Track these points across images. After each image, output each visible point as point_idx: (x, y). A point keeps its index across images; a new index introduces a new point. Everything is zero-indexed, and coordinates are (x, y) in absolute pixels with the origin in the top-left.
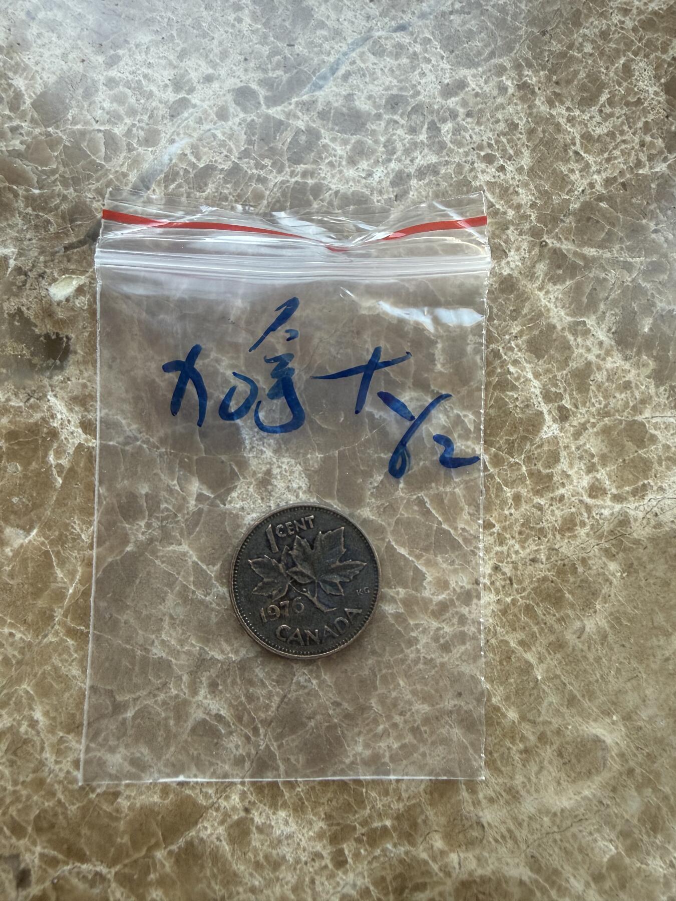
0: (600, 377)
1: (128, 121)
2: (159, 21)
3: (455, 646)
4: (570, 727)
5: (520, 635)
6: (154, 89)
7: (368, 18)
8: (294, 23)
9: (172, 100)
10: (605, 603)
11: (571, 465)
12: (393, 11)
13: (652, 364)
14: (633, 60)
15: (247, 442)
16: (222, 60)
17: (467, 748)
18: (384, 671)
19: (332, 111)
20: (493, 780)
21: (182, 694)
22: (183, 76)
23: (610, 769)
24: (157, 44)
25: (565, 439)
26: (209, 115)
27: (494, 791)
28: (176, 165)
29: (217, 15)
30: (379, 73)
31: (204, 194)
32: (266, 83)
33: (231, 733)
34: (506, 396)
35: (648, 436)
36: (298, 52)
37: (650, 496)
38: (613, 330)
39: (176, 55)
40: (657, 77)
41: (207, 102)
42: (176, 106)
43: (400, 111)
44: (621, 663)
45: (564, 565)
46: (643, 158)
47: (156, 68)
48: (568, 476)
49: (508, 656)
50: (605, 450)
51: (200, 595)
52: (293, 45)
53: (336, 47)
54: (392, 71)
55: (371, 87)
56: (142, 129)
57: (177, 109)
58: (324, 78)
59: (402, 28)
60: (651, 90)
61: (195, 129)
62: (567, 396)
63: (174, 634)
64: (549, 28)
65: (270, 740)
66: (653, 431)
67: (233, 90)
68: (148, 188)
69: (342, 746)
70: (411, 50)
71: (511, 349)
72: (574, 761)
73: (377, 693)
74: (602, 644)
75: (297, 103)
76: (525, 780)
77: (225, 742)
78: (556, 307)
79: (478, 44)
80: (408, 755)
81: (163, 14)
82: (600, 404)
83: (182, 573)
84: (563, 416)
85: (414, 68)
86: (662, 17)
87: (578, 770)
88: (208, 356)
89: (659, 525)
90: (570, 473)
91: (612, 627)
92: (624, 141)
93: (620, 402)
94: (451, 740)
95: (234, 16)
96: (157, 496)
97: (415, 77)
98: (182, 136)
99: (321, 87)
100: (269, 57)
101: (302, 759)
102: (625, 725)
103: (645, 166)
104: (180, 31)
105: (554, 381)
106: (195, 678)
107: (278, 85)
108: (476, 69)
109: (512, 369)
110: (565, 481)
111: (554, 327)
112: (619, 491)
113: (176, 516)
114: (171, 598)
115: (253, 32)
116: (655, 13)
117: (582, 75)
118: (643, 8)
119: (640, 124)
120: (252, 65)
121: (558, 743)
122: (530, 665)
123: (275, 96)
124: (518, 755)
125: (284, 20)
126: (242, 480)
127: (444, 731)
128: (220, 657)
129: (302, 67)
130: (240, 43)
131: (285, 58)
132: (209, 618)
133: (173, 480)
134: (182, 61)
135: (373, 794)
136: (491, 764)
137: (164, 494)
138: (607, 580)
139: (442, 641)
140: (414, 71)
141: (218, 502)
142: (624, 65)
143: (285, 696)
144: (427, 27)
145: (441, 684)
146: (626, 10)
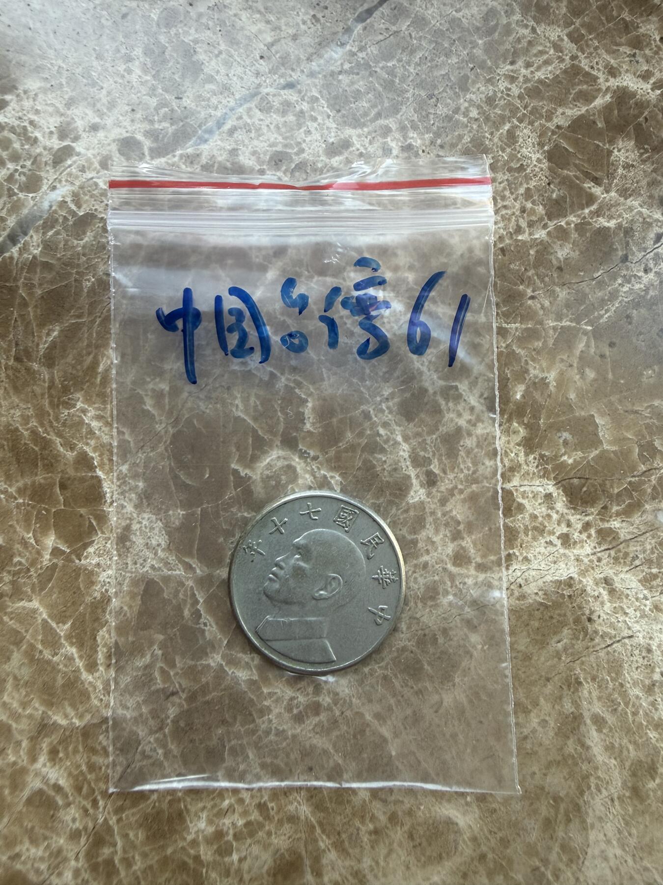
0: (470, 442)
1: (11, 166)
2: (50, 69)
3: (308, 717)
4: (422, 808)
5: (377, 708)
6: (38, 134)
7: (258, 74)
8: (183, 77)
9: (56, 147)
10: (465, 676)
11: (437, 531)
12: (282, 68)
13: (522, 432)
14: (517, 127)
15: (108, 495)
16: (109, 109)
17: (313, 827)
18: (233, 743)
19: (216, 165)
20: (340, 862)
21: (20, 761)
22: (69, 124)
23: (462, 853)
24: (45, 91)
25: (432, 505)
26: (91, 164)
27: (340, 875)
28: (55, 212)
29: (108, 65)
30: (265, 130)
31: (82, 243)
32: (153, 135)
33: (68, 805)
34: (375, 458)
35: (515, 505)
36: (185, 104)
37: (515, 567)
38: (485, 396)
39: (64, 102)
40: (541, 145)
41: (91, 151)
42: (60, 153)
43: (284, 168)
44: (478, 741)
45: (425, 635)
46: (523, 224)
47: (42, 115)
48: (433, 543)
49: (361, 730)
50: (472, 518)
51: (47, 654)
52: (181, 98)
53: (224, 101)
54: (277, 127)
55: (256, 142)
56: (24, 174)
57: (60, 157)
58: (210, 132)
59: (290, 86)
60: (534, 157)
61: (77, 177)
62: (436, 461)
63: (16, 696)
64: (436, 92)
65: (109, 813)
66: (520, 500)
67: (118, 140)
68: (25, 234)
69: (185, 821)
70: (298, 108)
71: (382, 411)
72: (424, 844)
73: (224, 765)
74: (460, 720)
75: (181, 156)
76: (373, 864)
77: (61, 814)
78: (429, 370)
79: (365, 104)
80: (252, 834)
81: (54, 62)
82: (469, 470)
83: (30, 631)
84: (431, 481)
85: (300, 126)
86: (548, 86)
87: (428, 853)
88: (74, 406)
89: (523, 597)
90: (435, 539)
91: (471, 702)
92: (505, 207)
93: (489, 469)
94: (298, 818)
95: (124, 67)
96: (11, 549)
97: (300, 134)
98: (64, 183)
99: (206, 141)
100: (157, 109)
101: (141, 835)
102: (479, 806)
103: (524, 232)
104: (69, 79)
105: (423, 445)
106: (36, 744)
107: (164, 137)
108: (362, 128)
109: (382, 431)
110: (429, 547)
111: (426, 390)
112: (484, 561)
113: (28, 570)
114: (17, 657)
115: (142, 83)
116: (540, 81)
117: (467, 139)
118: (529, 76)
119: (522, 191)
120: (138, 116)
121: (409, 824)
122: (385, 740)
123: (159, 148)
124: (367, 835)
125: (174, 73)
126: (100, 535)
127: (291, 808)
128: (63, 722)
129: (188, 120)
130: (129, 94)
131: (172, 110)
132: (55, 680)
133: (28, 533)
134: (69, 109)
135: (214, 875)
136: (339, 846)
137: (18, 547)
138: (468, 652)
139: (295, 711)
140: (300, 128)
141: (74, 557)
142: (508, 131)
143: (129, 766)
144: (316, 86)
145: (292, 757)
146: (513, 77)
